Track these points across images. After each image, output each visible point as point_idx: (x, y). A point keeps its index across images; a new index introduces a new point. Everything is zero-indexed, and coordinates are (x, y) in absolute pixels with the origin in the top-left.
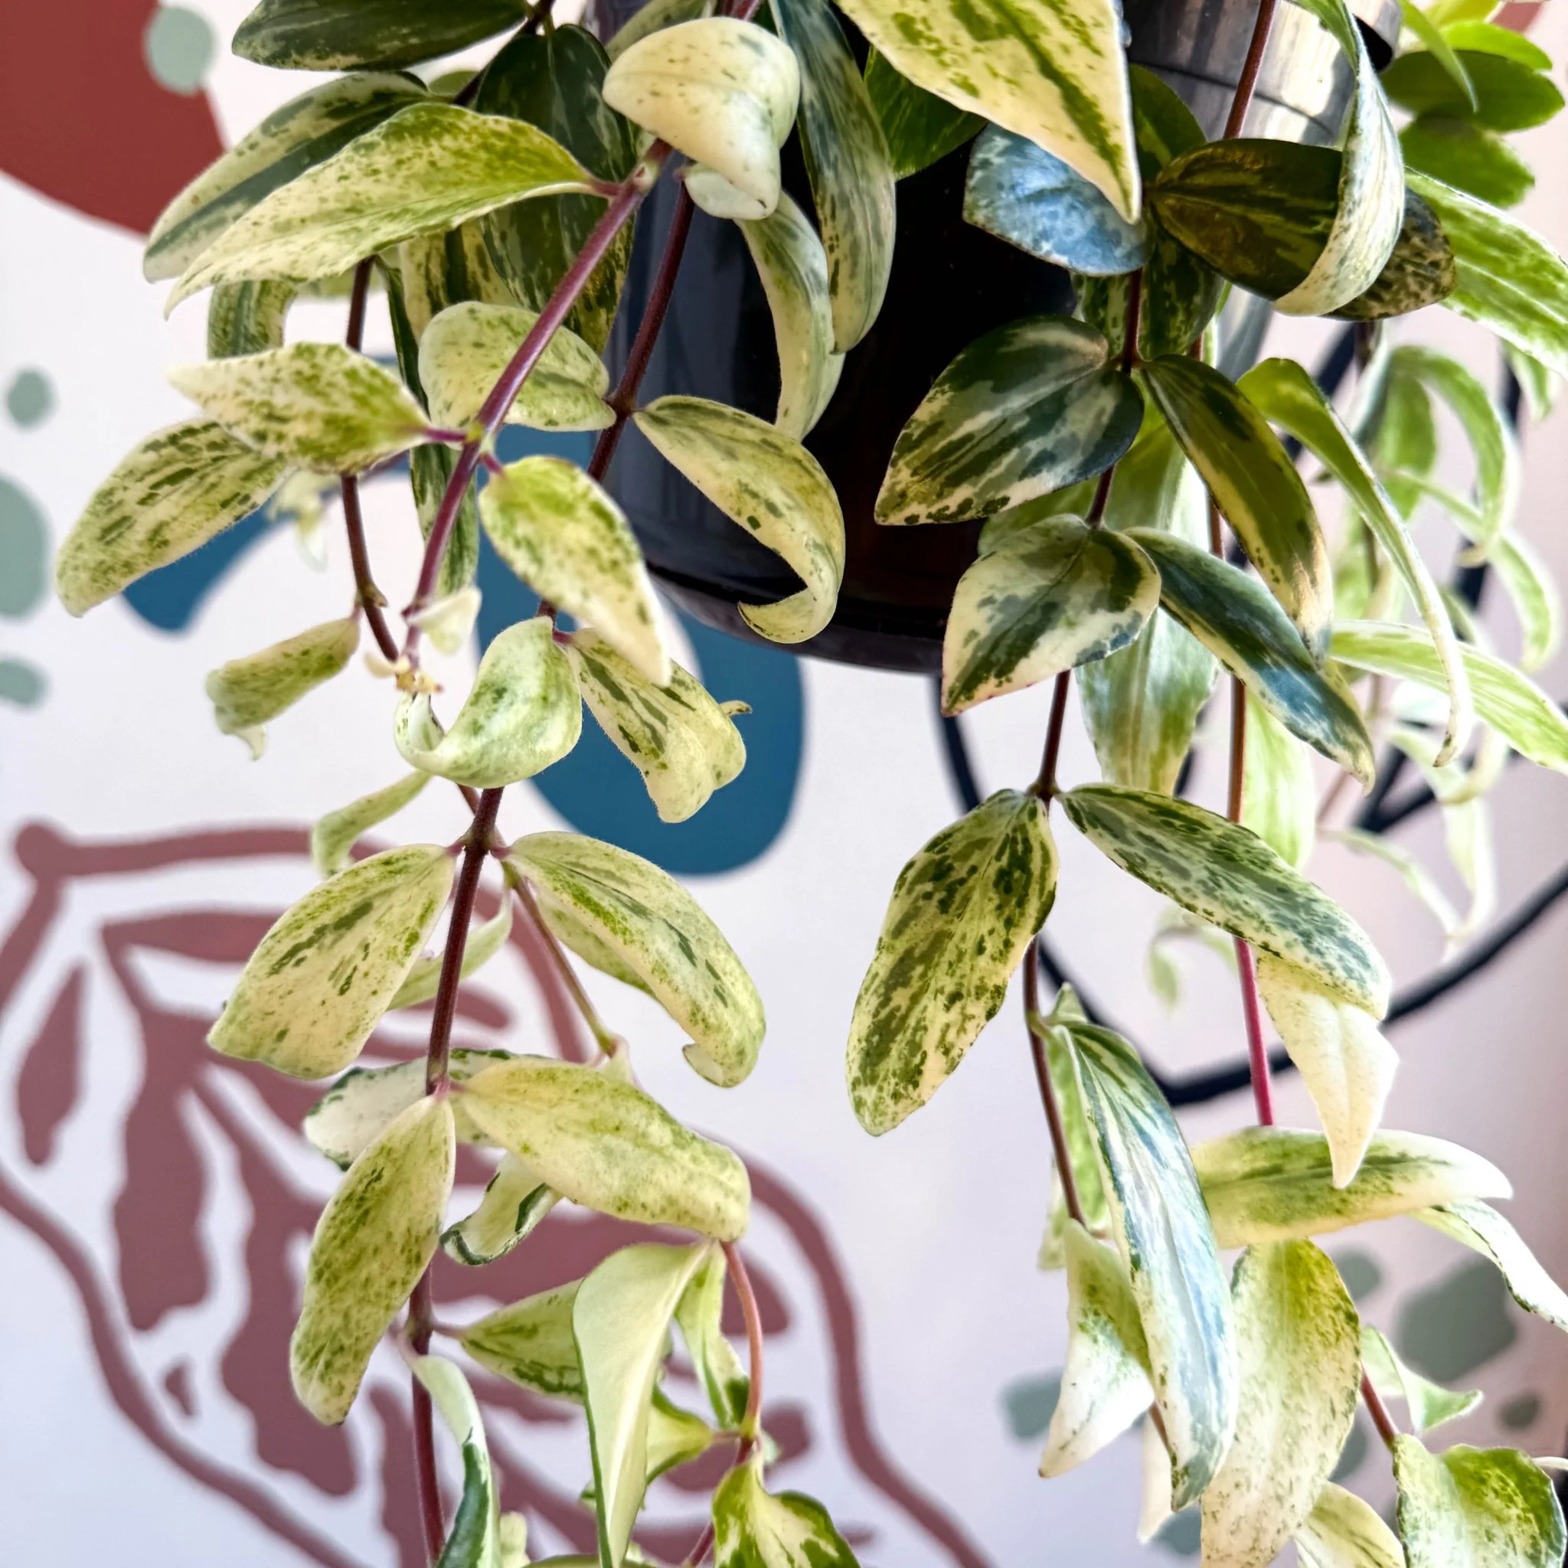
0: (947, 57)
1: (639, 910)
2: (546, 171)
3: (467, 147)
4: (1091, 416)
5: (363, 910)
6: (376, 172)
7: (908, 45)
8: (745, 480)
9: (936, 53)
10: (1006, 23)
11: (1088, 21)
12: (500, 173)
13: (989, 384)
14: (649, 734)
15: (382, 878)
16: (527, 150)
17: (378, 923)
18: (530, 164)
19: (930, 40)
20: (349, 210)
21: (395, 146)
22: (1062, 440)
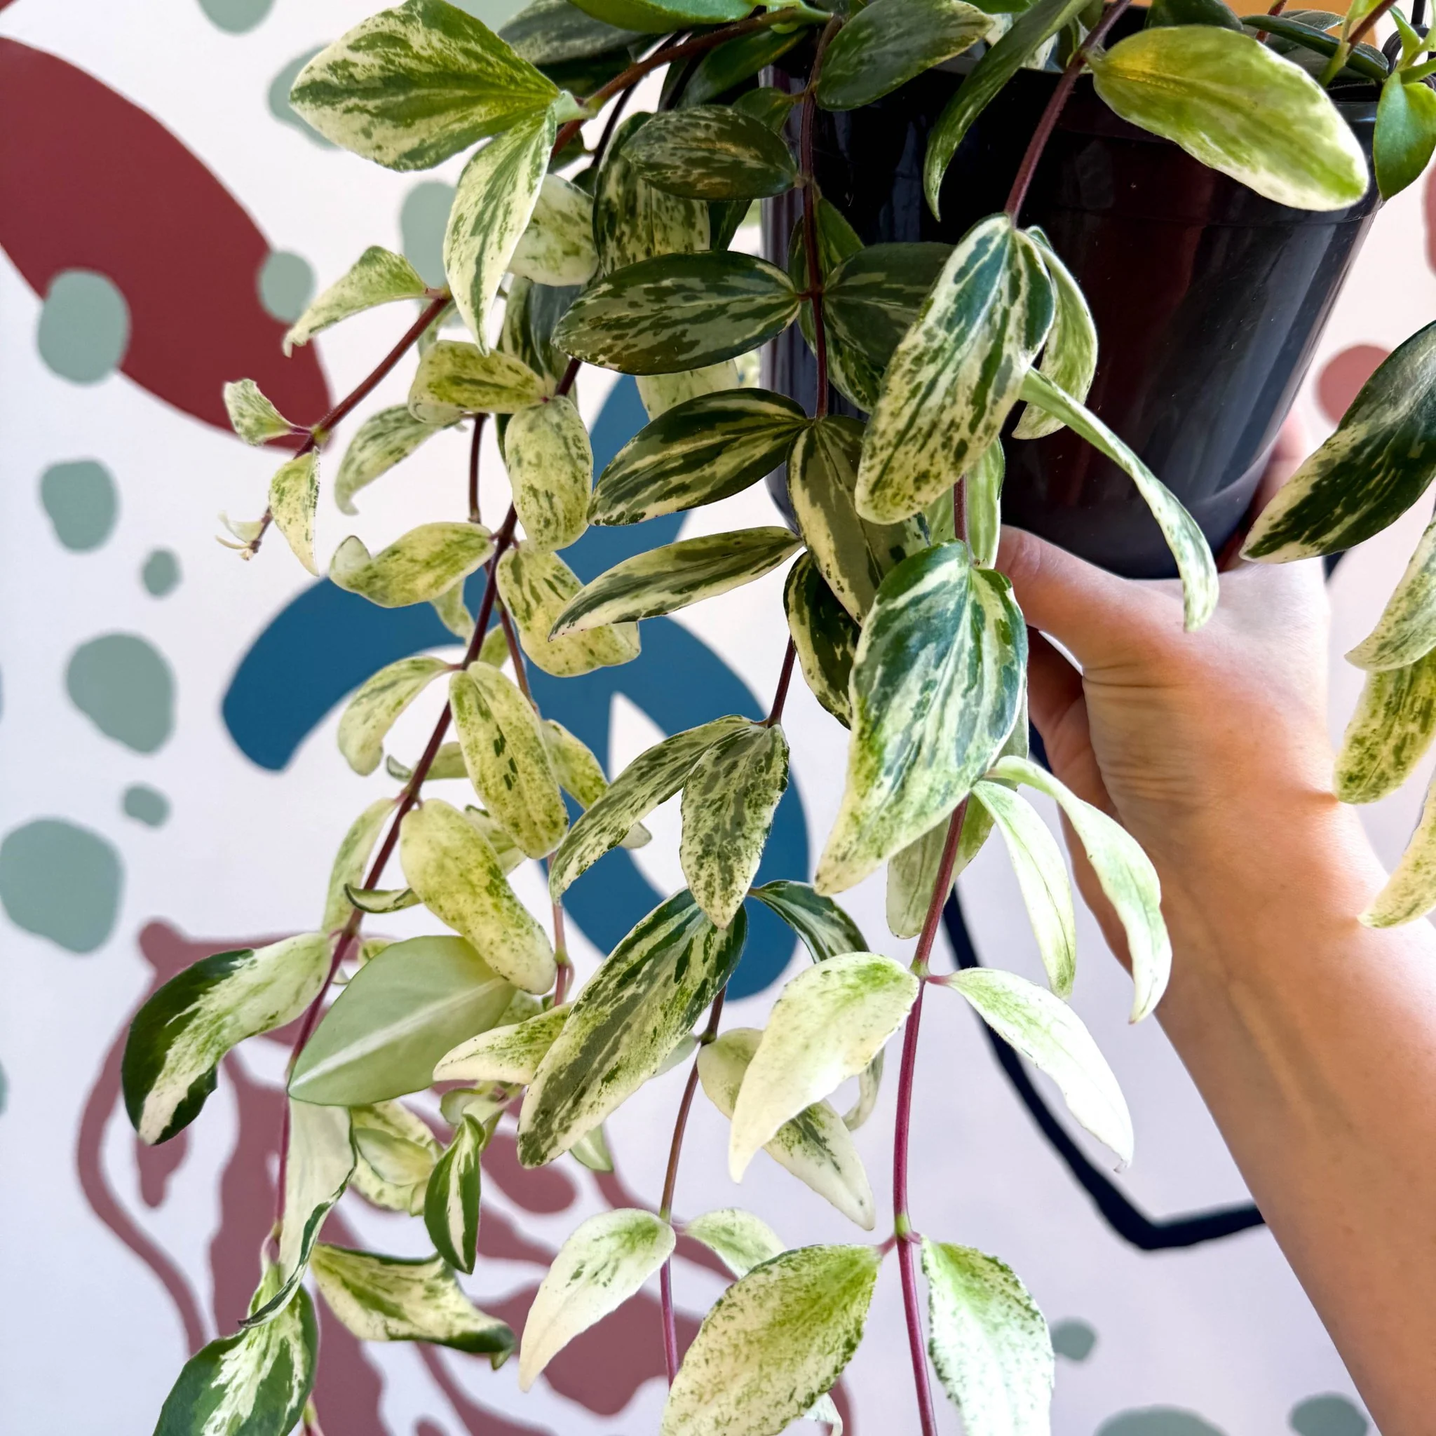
4: (736, 462)
22: (703, 477)
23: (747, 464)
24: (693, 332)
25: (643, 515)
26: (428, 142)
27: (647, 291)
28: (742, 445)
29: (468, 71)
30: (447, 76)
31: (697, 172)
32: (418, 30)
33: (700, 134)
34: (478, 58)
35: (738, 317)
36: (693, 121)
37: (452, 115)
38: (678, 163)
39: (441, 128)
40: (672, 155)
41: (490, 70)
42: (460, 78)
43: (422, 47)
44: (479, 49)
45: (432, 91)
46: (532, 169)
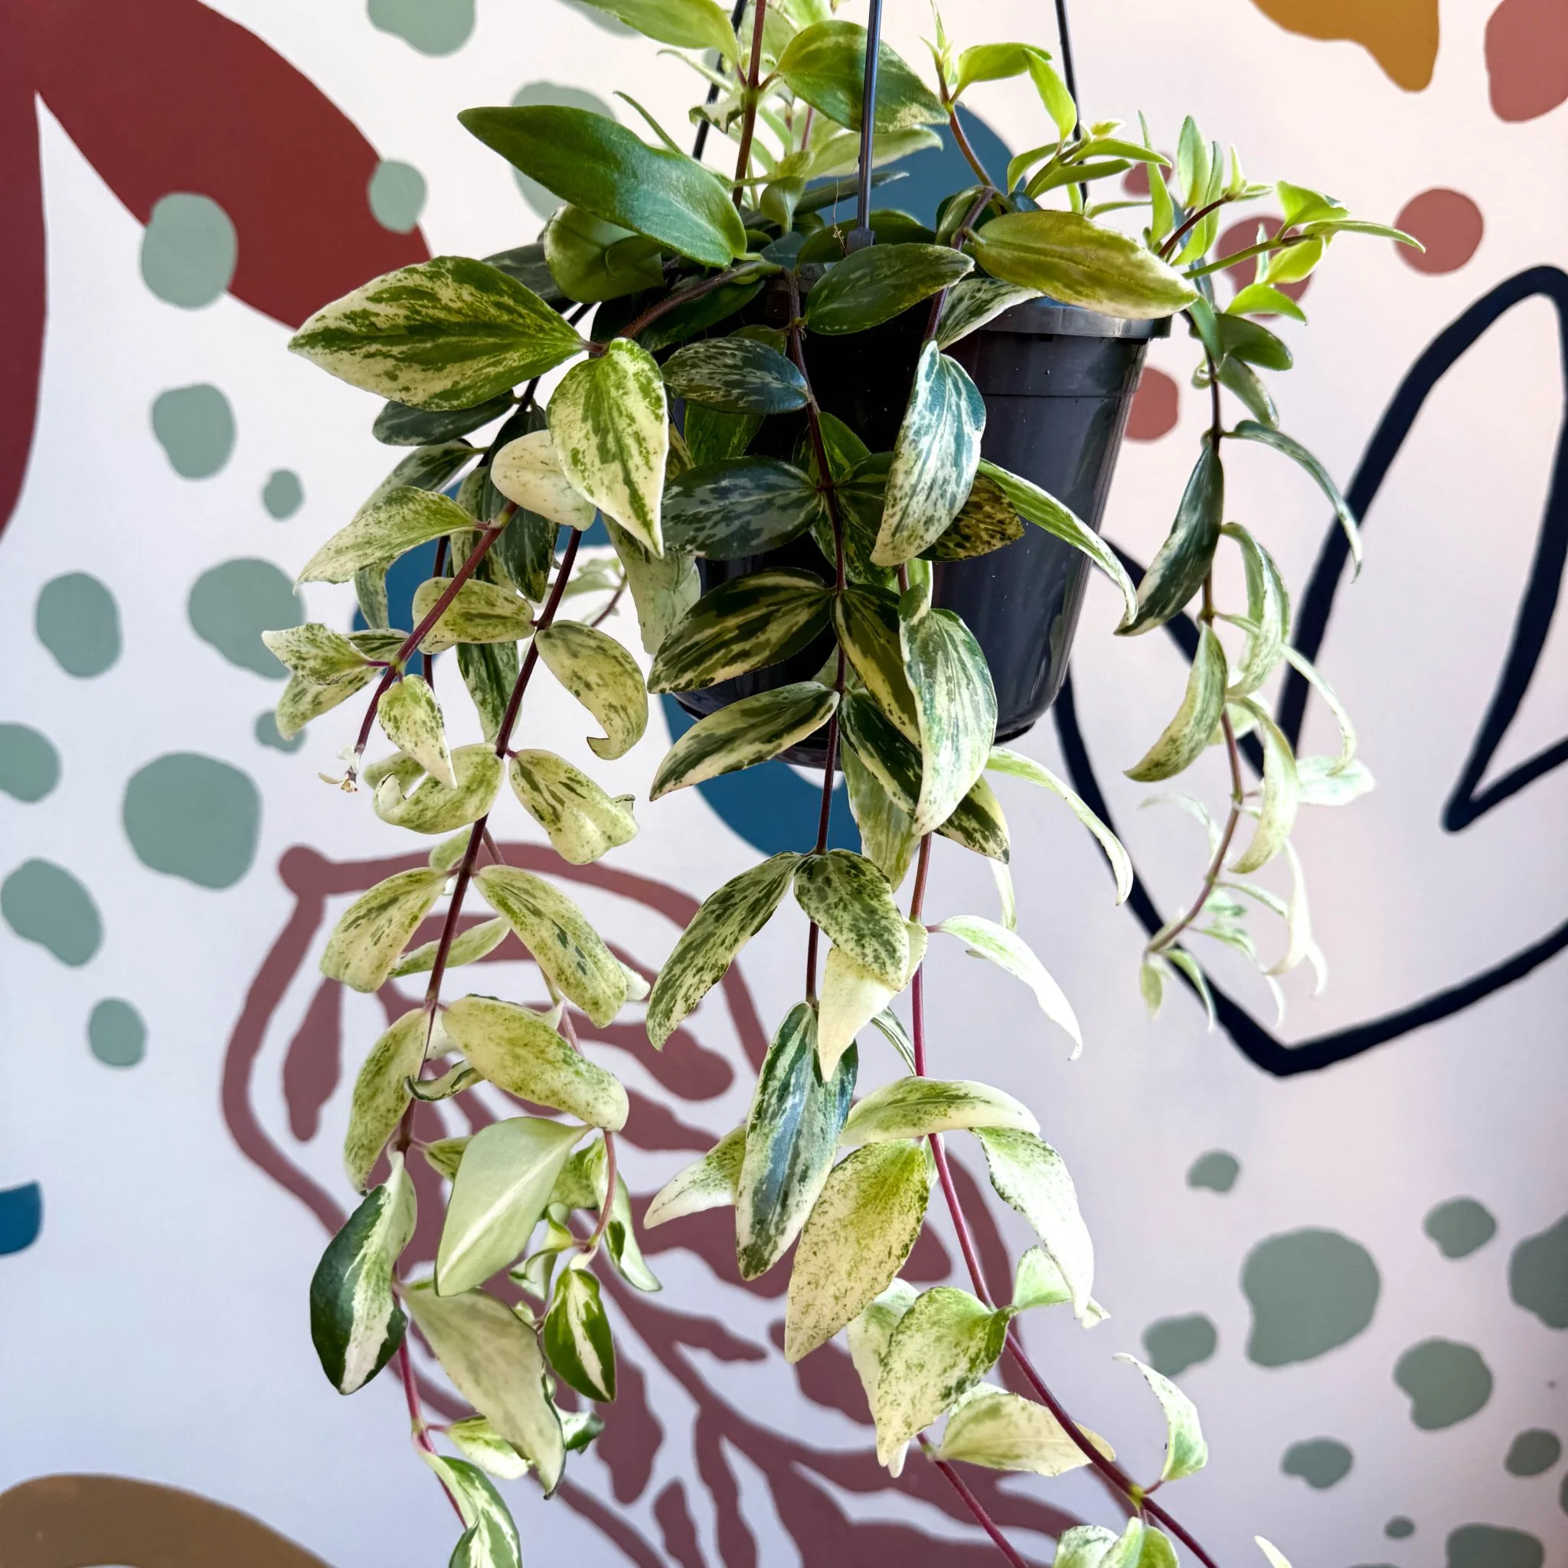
0: (586, 474)
1: (536, 914)
2: (454, 518)
3: (419, 508)
4: (785, 628)
6: (380, 522)
7: (572, 467)
8: (576, 670)
9: (583, 472)
10: (618, 453)
11: (652, 451)
12: (432, 521)
13: (715, 612)
14: (551, 811)
15: (407, 885)
16: (445, 508)
17: (400, 908)
18: (448, 517)
19: (582, 464)
20: (364, 542)
21: (389, 509)
22: (759, 644)
24: (756, 522)
25: (712, 680)
26: (462, 384)
27: (713, 491)
28: (785, 614)
29: (498, 321)
30: (477, 325)
31: (736, 392)
32: (447, 285)
33: (729, 361)
34: (510, 310)
35: (783, 508)
36: (721, 351)
37: (484, 360)
38: (718, 385)
39: (475, 371)
40: (711, 378)
41: (521, 321)
42: (489, 327)
43: (451, 300)
44: (511, 303)
45: (462, 338)
46: (650, 402)
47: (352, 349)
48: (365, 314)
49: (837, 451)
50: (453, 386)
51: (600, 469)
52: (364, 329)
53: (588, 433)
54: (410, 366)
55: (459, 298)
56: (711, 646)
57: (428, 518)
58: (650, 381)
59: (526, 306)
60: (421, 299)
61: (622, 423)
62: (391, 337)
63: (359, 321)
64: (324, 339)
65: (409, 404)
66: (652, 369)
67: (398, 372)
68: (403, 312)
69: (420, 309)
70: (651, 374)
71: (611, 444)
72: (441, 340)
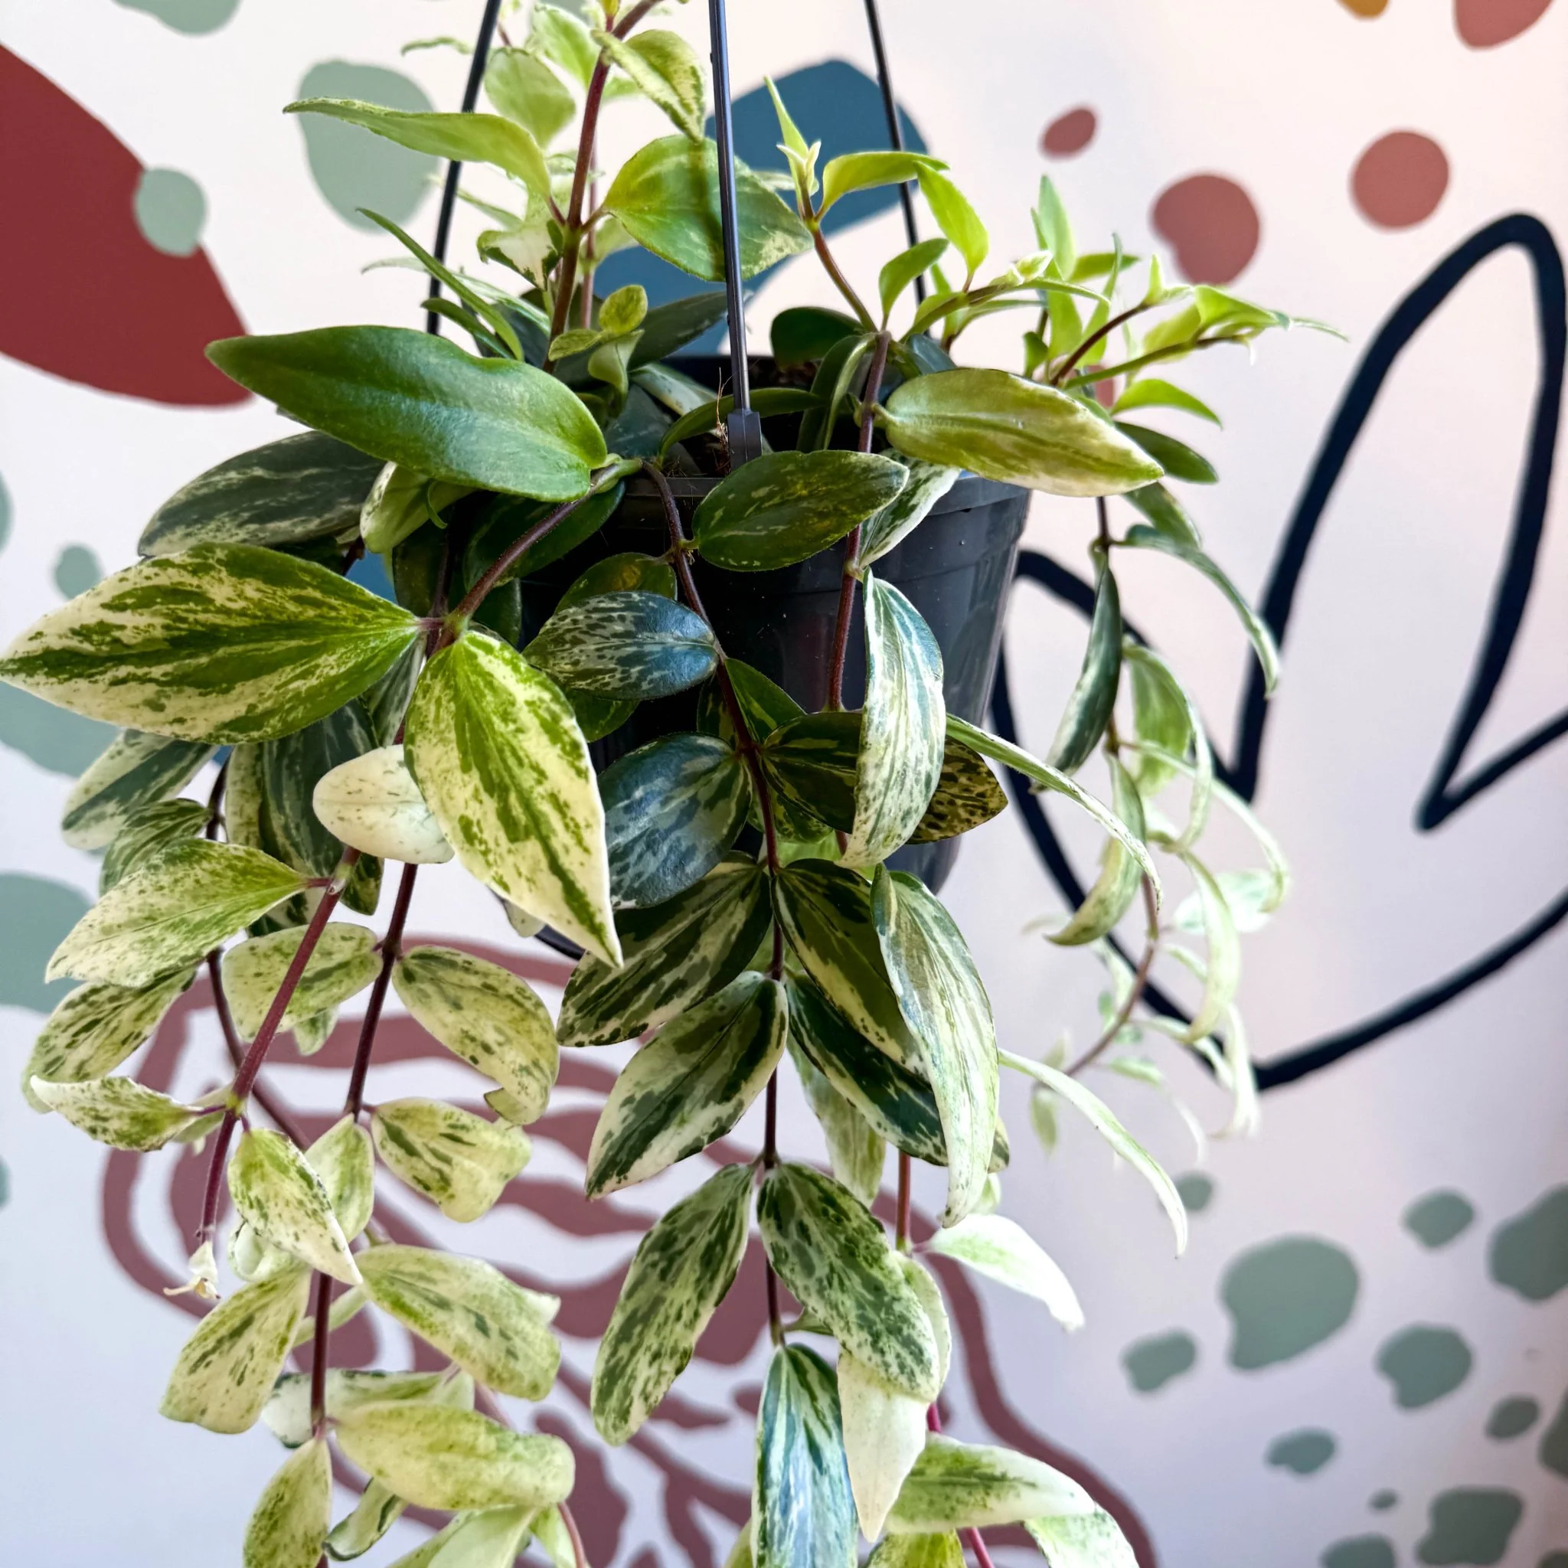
0: (491, 858)
1: (443, 1304)
2: (274, 879)
3: (218, 868)
4: (721, 938)
5: (247, 1323)
6: (162, 888)
7: (467, 846)
9: (485, 853)
10: (531, 825)
11: (582, 824)
12: (242, 886)
14: (437, 1176)
15: (259, 1297)
16: (259, 867)
17: (259, 1331)
18: (263, 876)
20: (147, 919)
21: (172, 869)
22: (694, 966)
23: (734, 937)
25: (645, 1026)
26: (261, 708)
27: (626, 807)
28: (717, 917)
29: (301, 618)
30: (270, 627)
31: (635, 670)
32: (220, 580)
33: (619, 628)
34: (315, 603)
35: (711, 804)
36: (605, 615)
37: (288, 672)
38: (612, 666)
39: (278, 688)
40: (601, 657)
41: (333, 614)
42: (291, 628)
43: (230, 600)
44: (318, 595)
45: (251, 646)
46: (563, 749)
47: (91, 675)
48: (103, 628)
49: (756, 705)
50: (248, 712)
51: (510, 851)
52: (104, 648)
53: (476, 790)
54: (180, 691)
55: (241, 595)
56: (636, 980)
57: (234, 881)
58: (556, 719)
59: (339, 596)
60: (186, 601)
61: (527, 778)
62: (147, 655)
63: (95, 637)
64: (45, 664)
65: (187, 739)
66: (555, 698)
67: (164, 701)
68: (159, 621)
69: (184, 615)
70: (556, 708)
71: (517, 811)
72: (221, 652)
